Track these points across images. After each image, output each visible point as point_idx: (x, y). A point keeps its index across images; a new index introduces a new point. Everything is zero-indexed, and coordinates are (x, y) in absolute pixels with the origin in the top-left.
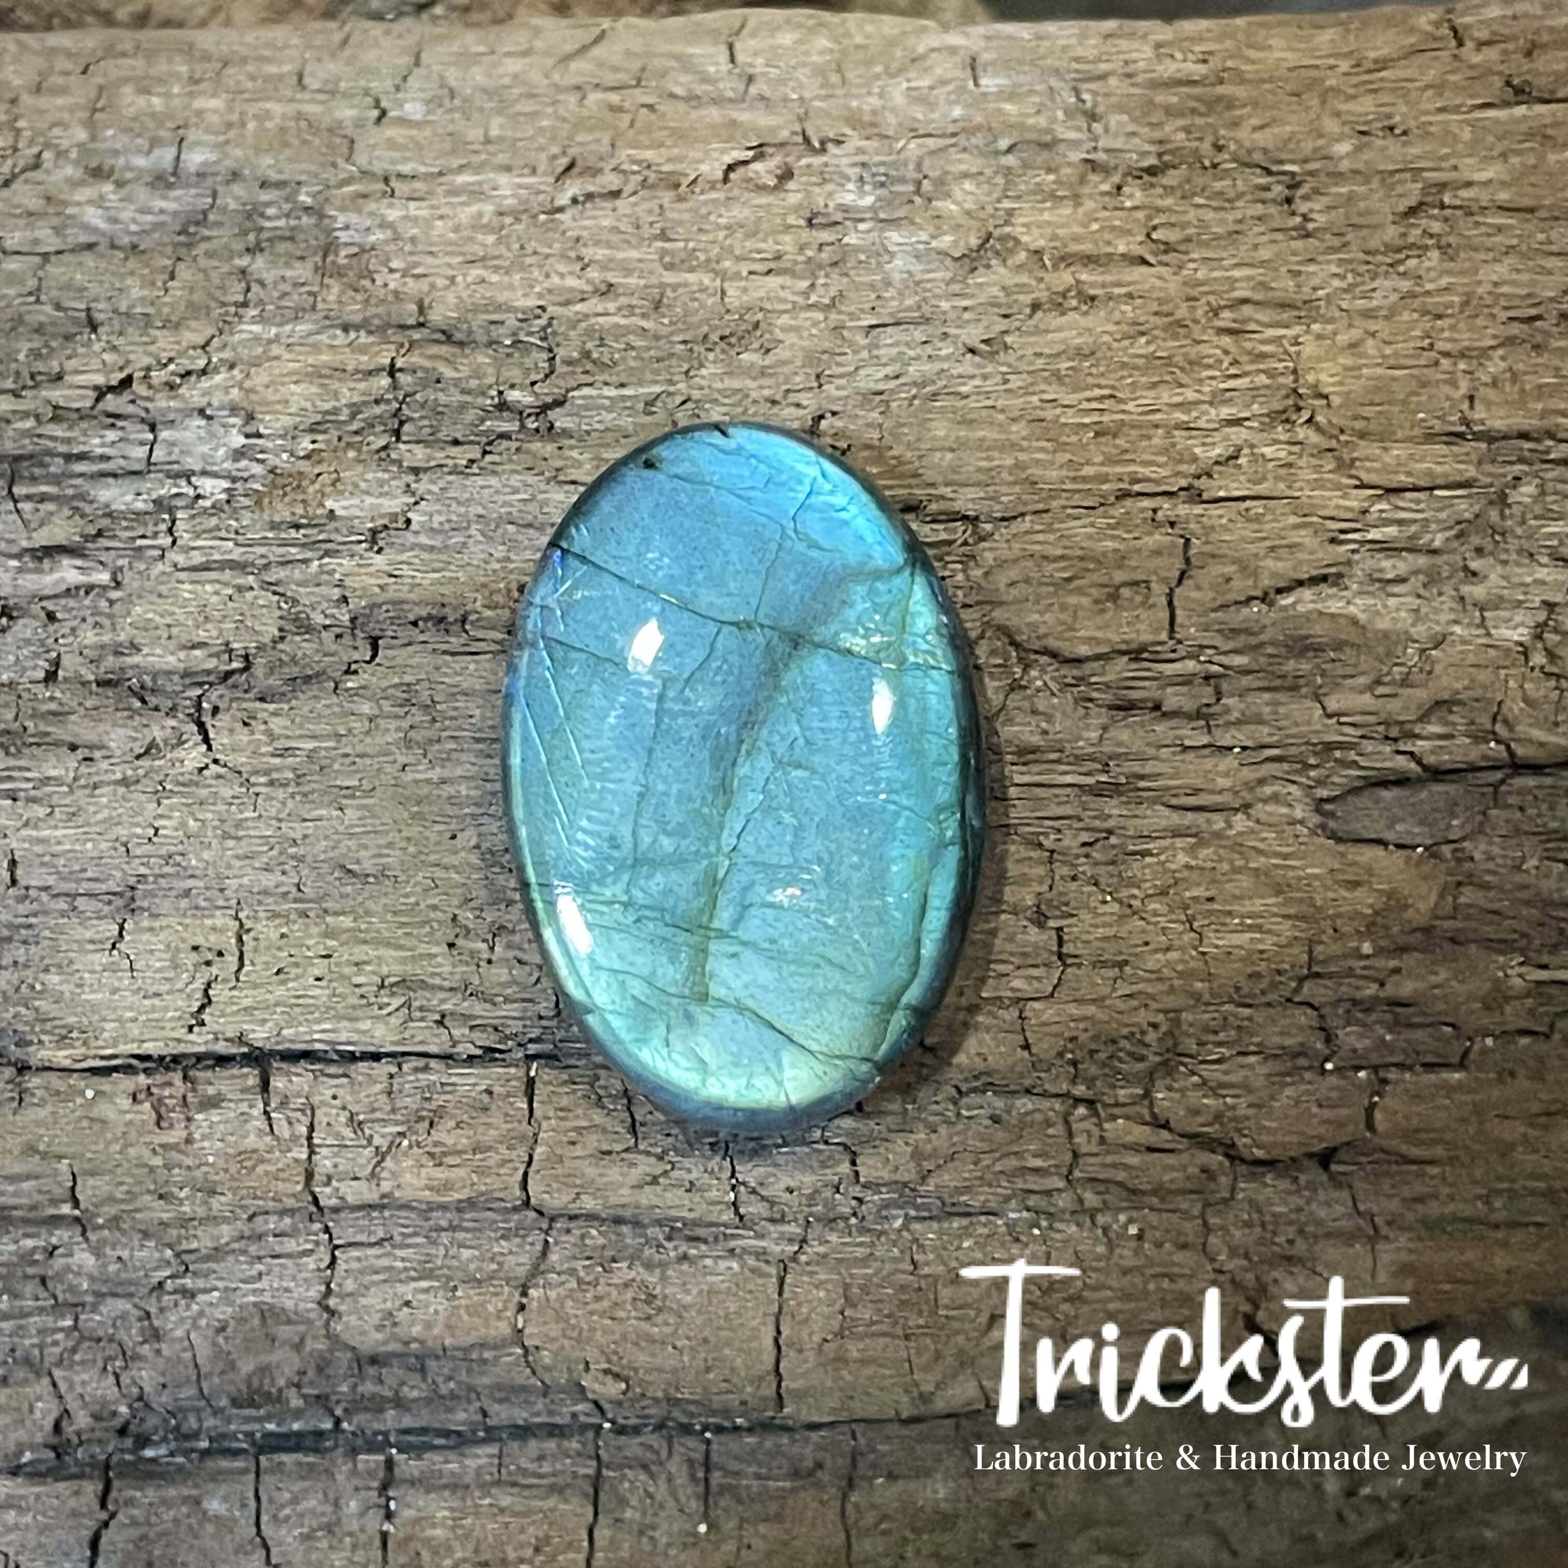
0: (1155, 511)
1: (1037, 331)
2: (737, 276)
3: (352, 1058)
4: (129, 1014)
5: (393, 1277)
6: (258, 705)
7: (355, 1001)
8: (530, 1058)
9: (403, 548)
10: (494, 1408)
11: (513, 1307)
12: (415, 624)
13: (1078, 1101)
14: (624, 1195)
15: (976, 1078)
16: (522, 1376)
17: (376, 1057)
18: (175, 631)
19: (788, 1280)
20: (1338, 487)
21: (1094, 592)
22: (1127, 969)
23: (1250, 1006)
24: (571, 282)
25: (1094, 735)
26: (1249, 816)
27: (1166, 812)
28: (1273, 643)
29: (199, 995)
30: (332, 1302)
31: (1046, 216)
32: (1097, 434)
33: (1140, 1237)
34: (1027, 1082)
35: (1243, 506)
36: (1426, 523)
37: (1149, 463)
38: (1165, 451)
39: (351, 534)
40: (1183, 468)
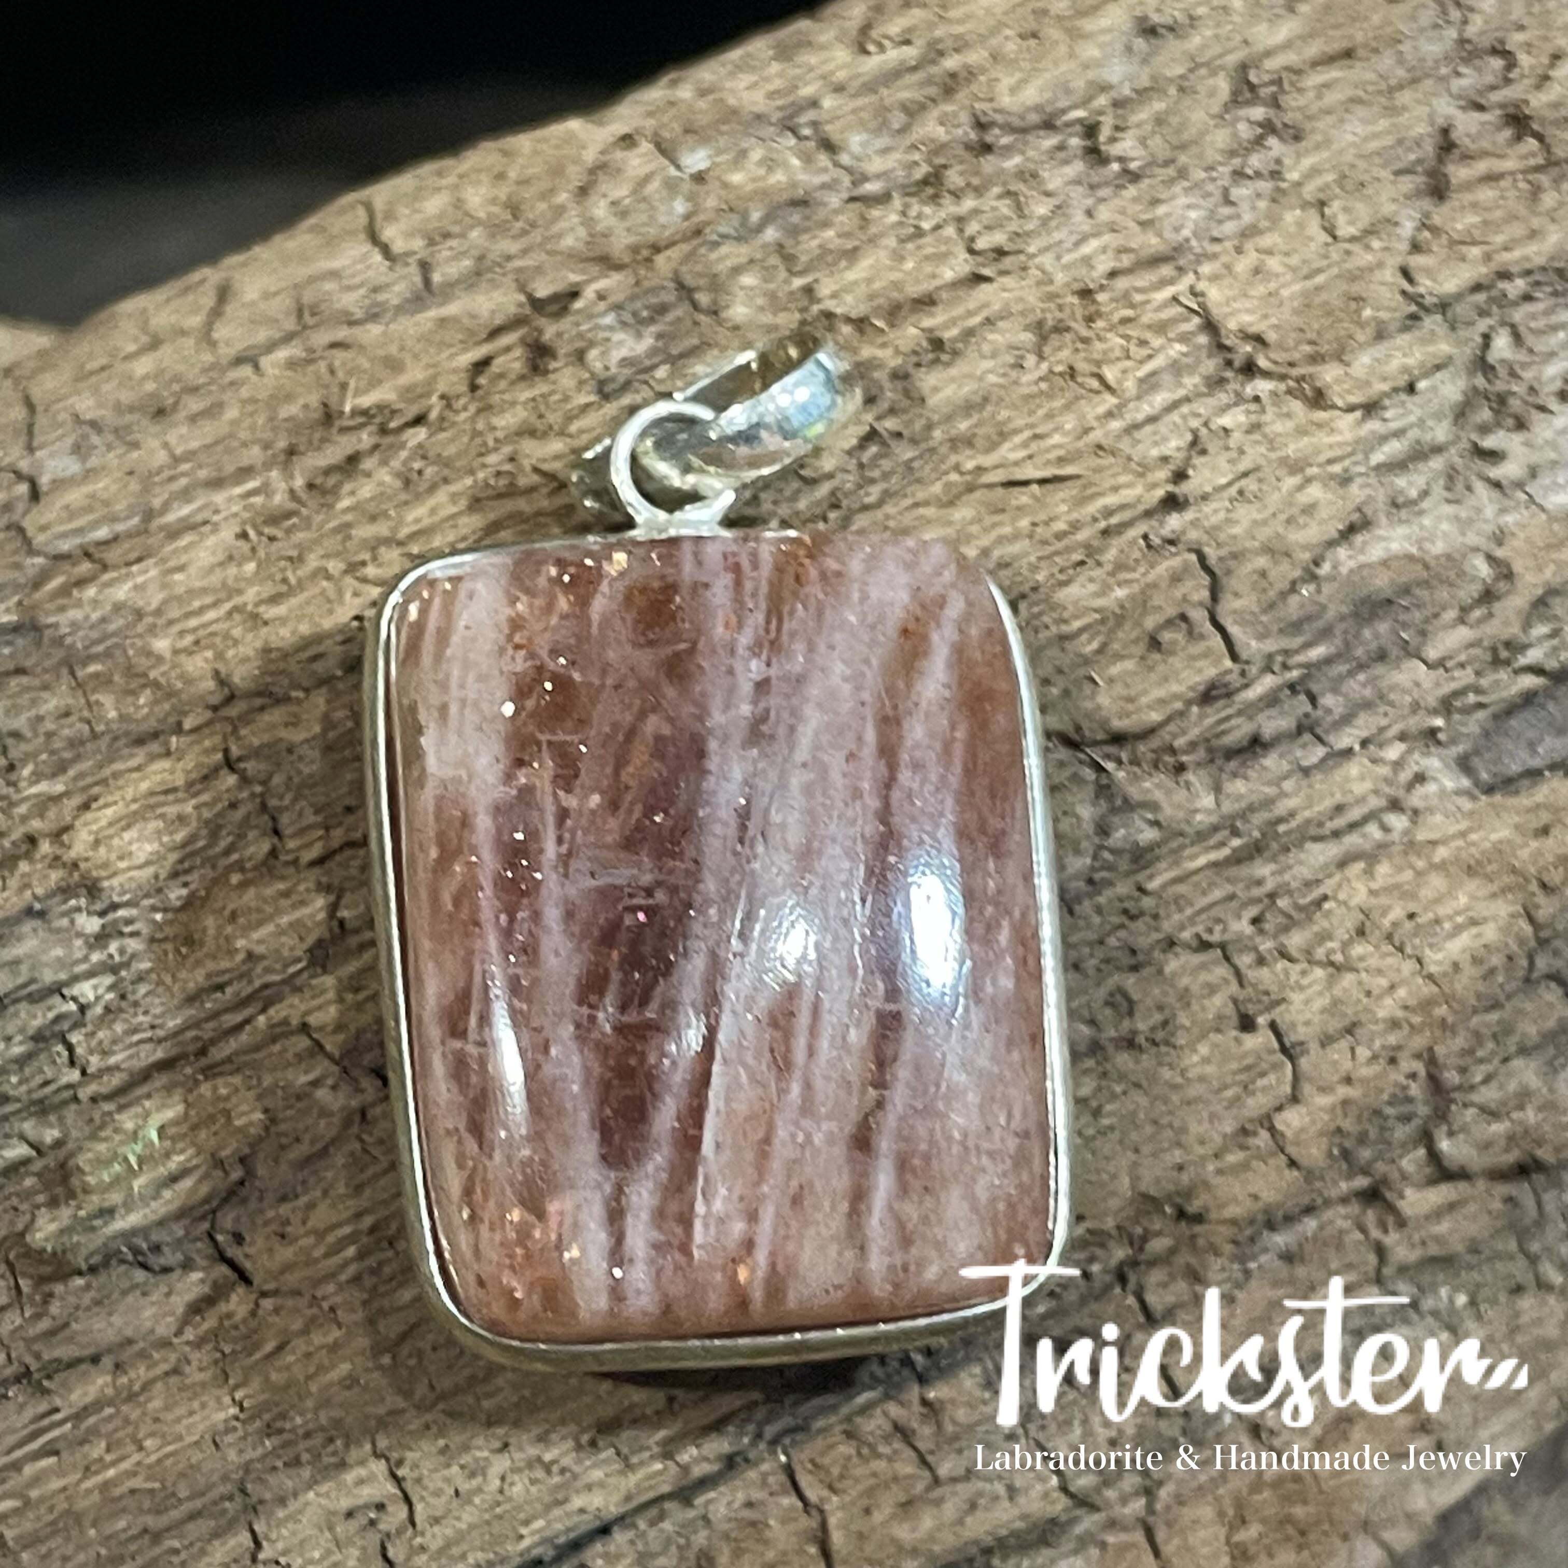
0: (1145, 537)
6: (284, 1209)
8: (771, 1445)
14: (947, 1539)
15: (1251, 1221)
17: (605, 1529)
19: (1158, 1537)
21: (1134, 650)
22: (1358, 1031)
25: (1207, 801)
26: (1403, 811)
27: (1319, 846)
28: (1342, 618)
31: (849, 277)
33: (1472, 1302)
35: (1233, 491)
36: (1421, 423)
37: (1115, 489)
38: (1126, 470)
39: (286, 966)
40: (1153, 477)
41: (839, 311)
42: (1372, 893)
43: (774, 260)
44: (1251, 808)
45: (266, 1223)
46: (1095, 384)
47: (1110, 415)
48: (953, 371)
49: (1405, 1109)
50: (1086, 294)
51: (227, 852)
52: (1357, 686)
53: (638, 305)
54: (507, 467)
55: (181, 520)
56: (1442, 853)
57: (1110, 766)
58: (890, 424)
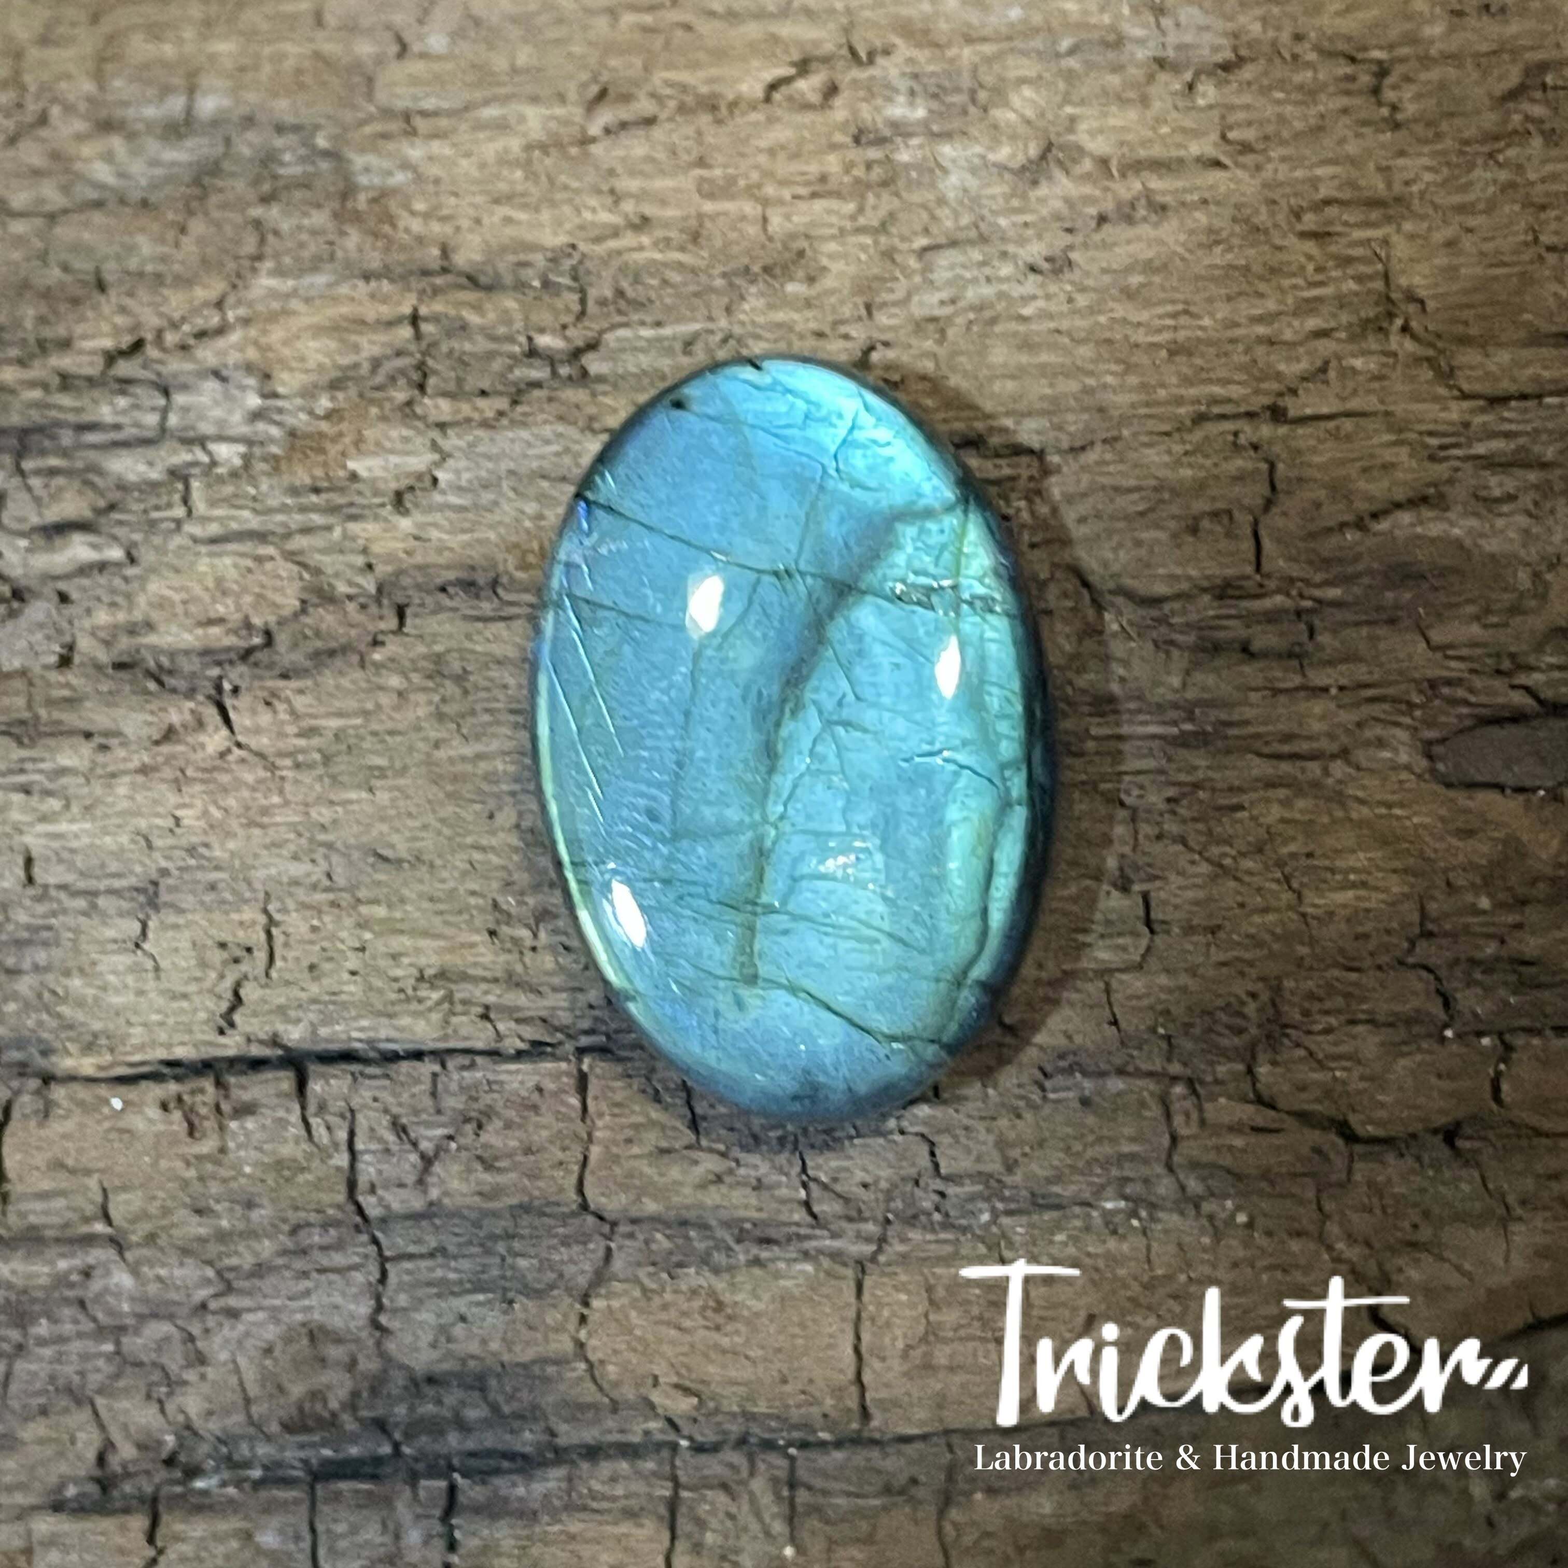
0: (1236, 434)
1: (1105, 246)
2: (781, 202)
3: (392, 1057)
4: (155, 1017)
5: (446, 1289)
6: (281, 683)
7: (393, 996)
8: (581, 1052)
9: (430, 509)
10: (563, 1428)
11: (574, 1319)
12: (443, 589)
13: (1175, 1079)
14: (687, 1196)
15: (1062, 1056)
16: (589, 1393)
17: (418, 1055)
18: (193, 608)
19: (868, 1282)
20: (1436, 399)
21: (1172, 524)
22: (1222, 935)
23: (1357, 970)
24: (605, 217)
25: (1176, 681)
26: (1349, 763)
27: (1257, 761)
28: (1370, 572)
29: (229, 995)
30: (383, 1319)
31: (1112, 122)
32: (1172, 353)
33: (1250, 1225)
34: (1118, 1061)
35: (1331, 424)
36: (1535, 434)
37: (1226, 382)
40: (1265, 386)
41: (1089, 146)
42: (1283, 821)
43: (1060, 83)
48: (1155, 232)
49: (1239, 1021)
52: (1357, 637)
53: (933, 81)
56: (1362, 812)
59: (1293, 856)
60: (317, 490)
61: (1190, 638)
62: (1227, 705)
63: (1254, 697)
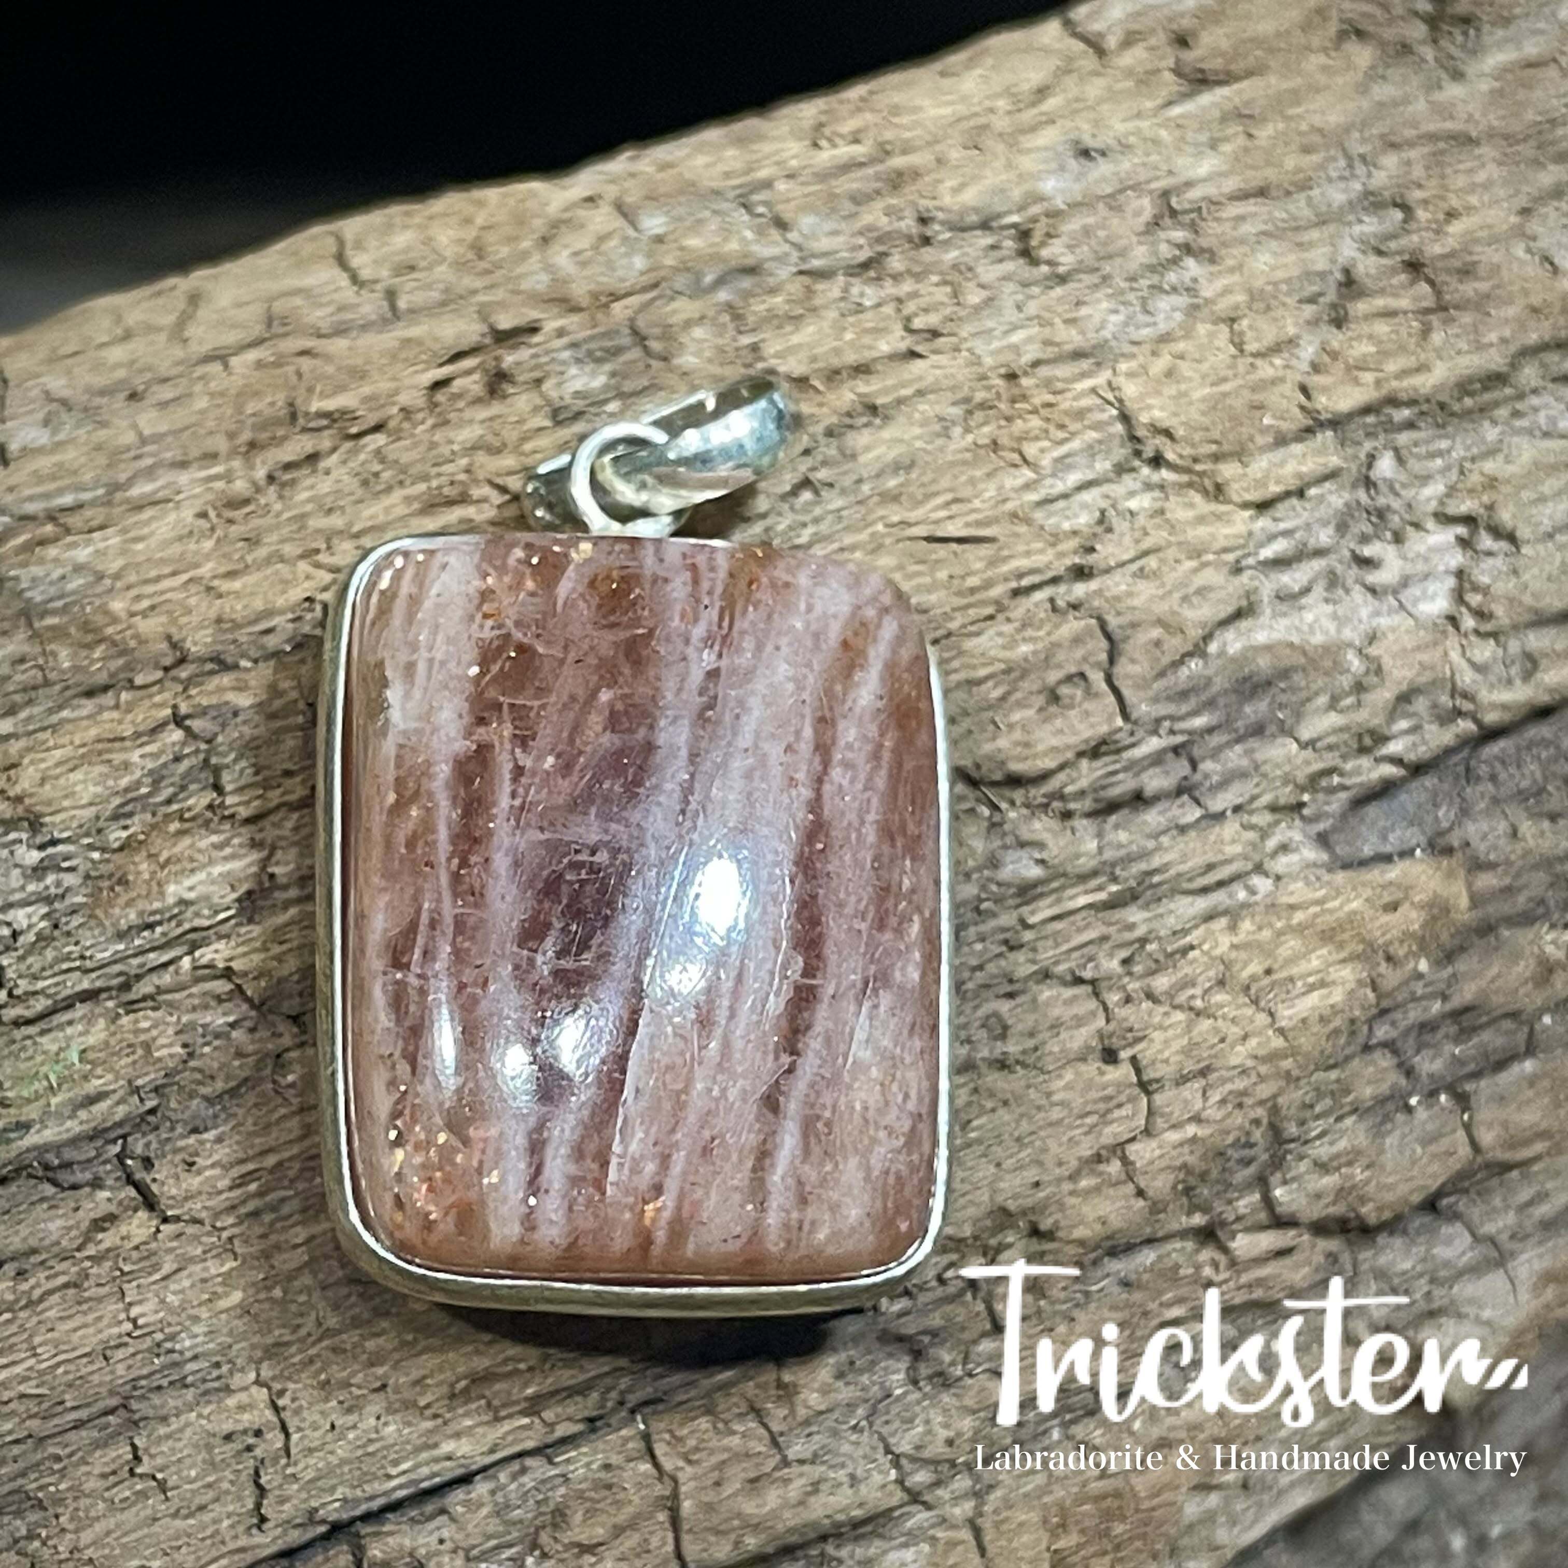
1: (845, 459)
3: (441, 1490)
6: (193, 1138)
7: (428, 1425)
8: (632, 1413)
14: (789, 1518)
15: (1097, 1247)
17: (468, 1478)
21: (1035, 700)
22: (1212, 1074)
23: (1335, 1066)
25: (1092, 847)
26: (1267, 875)
27: (1187, 899)
28: (1226, 692)
29: (249, 1489)
31: (794, 340)
34: (1147, 1231)
35: (1135, 567)
36: (1308, 526)
37: (1028, 554)
38: (1038, 537)
39: (217, 912)
40: (1062, 547)
41: (782, 369)
42: (1234, 947)
43: (725, 318)
44: (1130, 859)
45: (176, 1151)
46: (1016, 457)
47: (1028, 486)
48: (886, 434)
49: (1247, 1152)
50: (1012, 377)
51: (169, 802)
52: (1235, 757)
53: (593, 345)
54: (462, 477)
55: (143, 496)
56: (1299, 917)
57: (1004, 806)
58: (822, 474)
59: (1254, 978)
60: (150, 926)
61: (1087, 804)
62: (1144, 855)
63: (1165, 840)
